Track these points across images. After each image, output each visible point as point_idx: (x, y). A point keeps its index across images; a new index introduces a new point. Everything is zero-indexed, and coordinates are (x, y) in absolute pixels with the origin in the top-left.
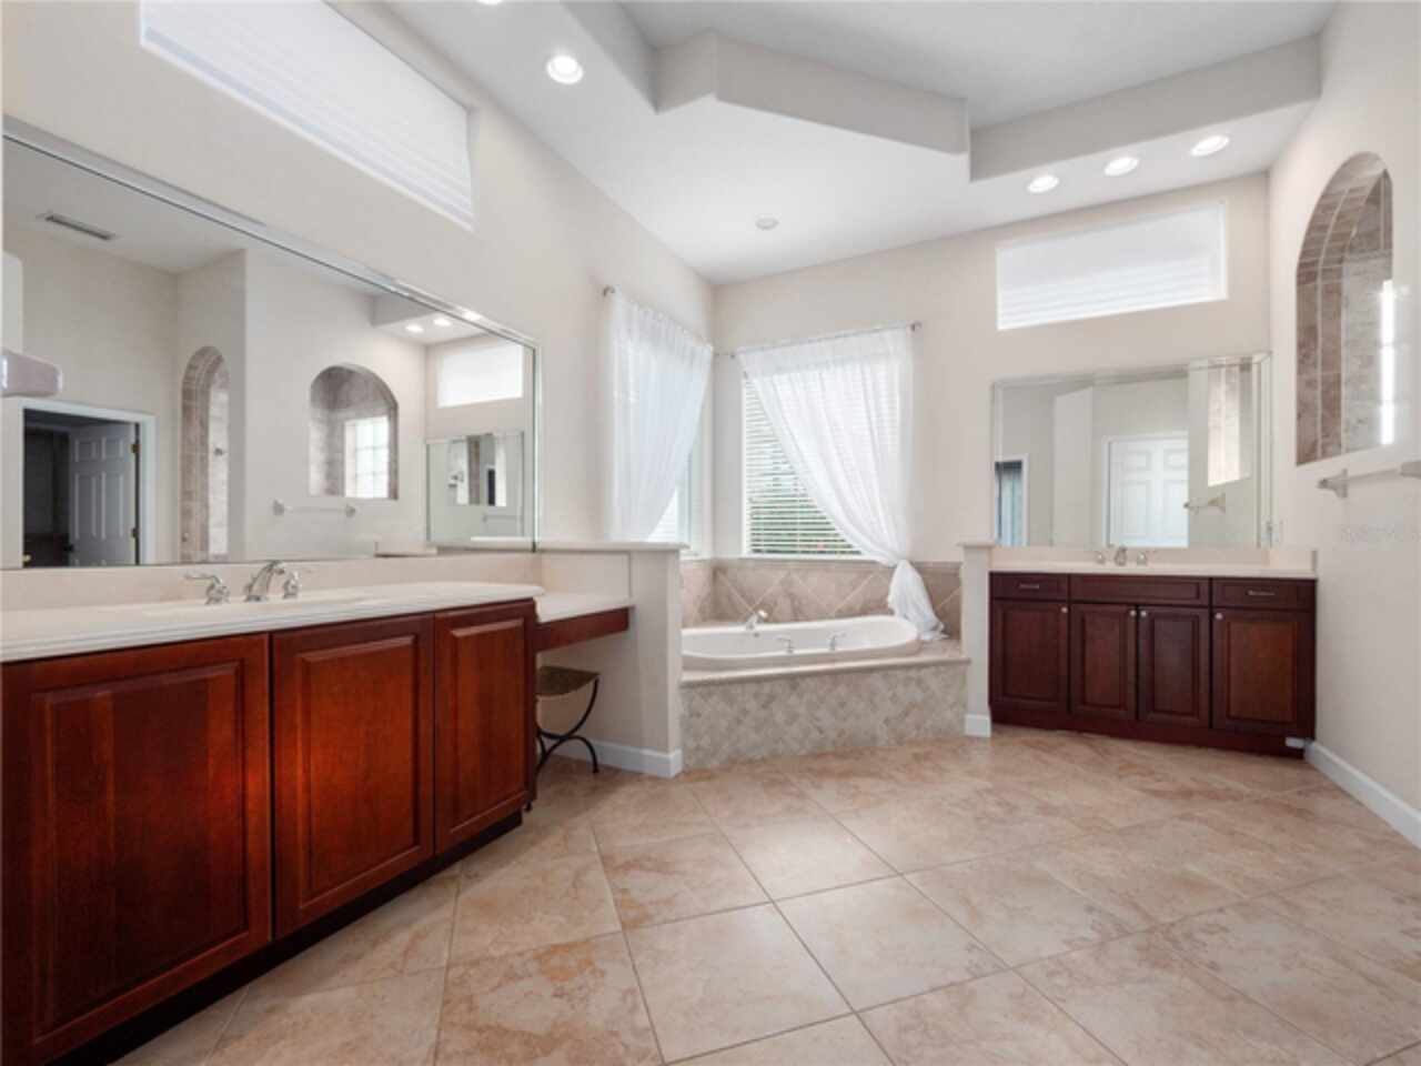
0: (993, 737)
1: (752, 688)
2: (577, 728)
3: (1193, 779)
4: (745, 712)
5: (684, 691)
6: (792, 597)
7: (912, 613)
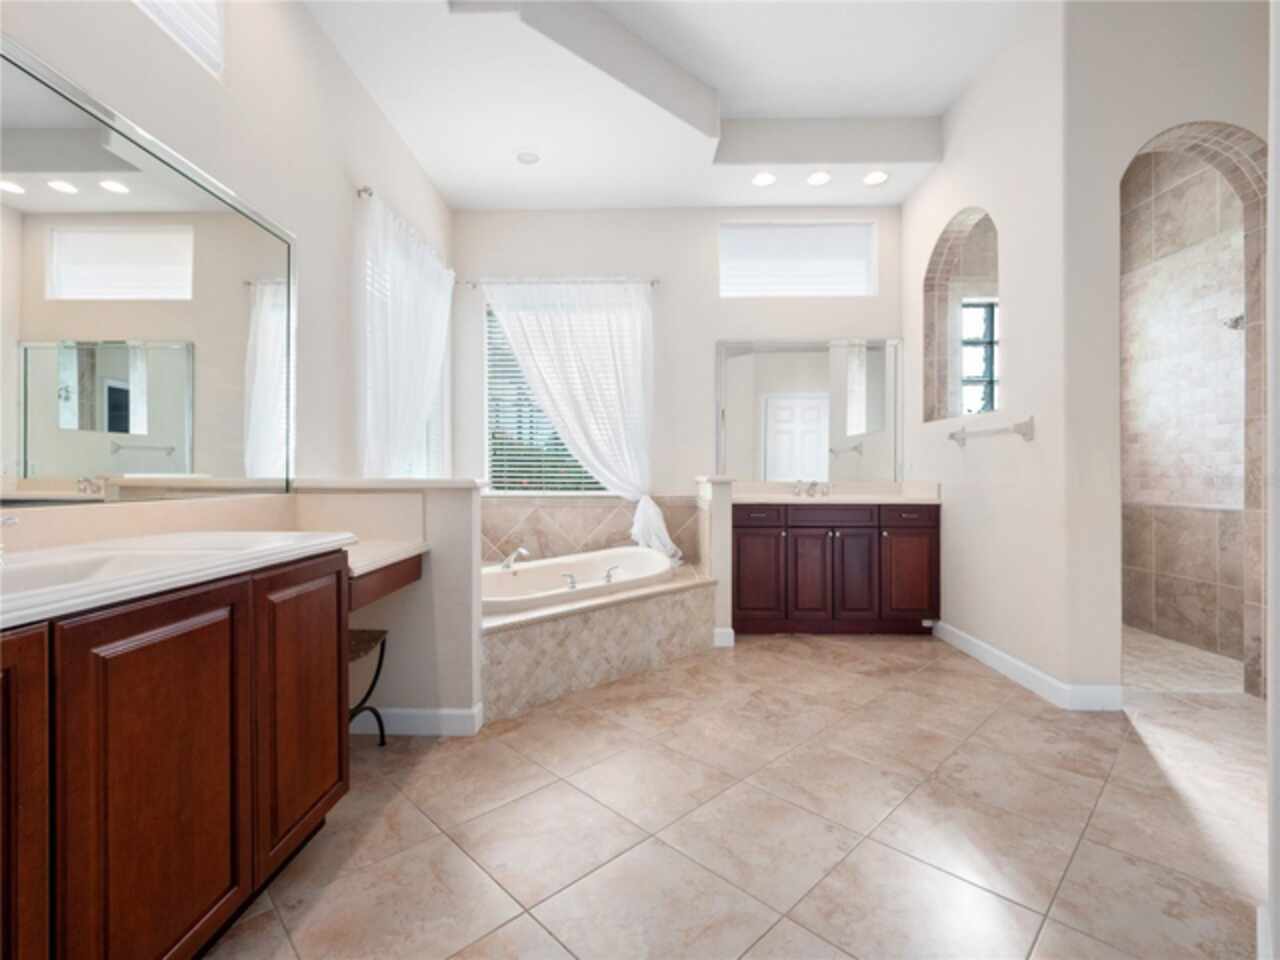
0: (736, 647)
1: (548, 627)
2: (365, 700)
3: (884, 659)
4: (543, 652)
5: (486, 638)
6: (539, 533)
7: (655, 542)
